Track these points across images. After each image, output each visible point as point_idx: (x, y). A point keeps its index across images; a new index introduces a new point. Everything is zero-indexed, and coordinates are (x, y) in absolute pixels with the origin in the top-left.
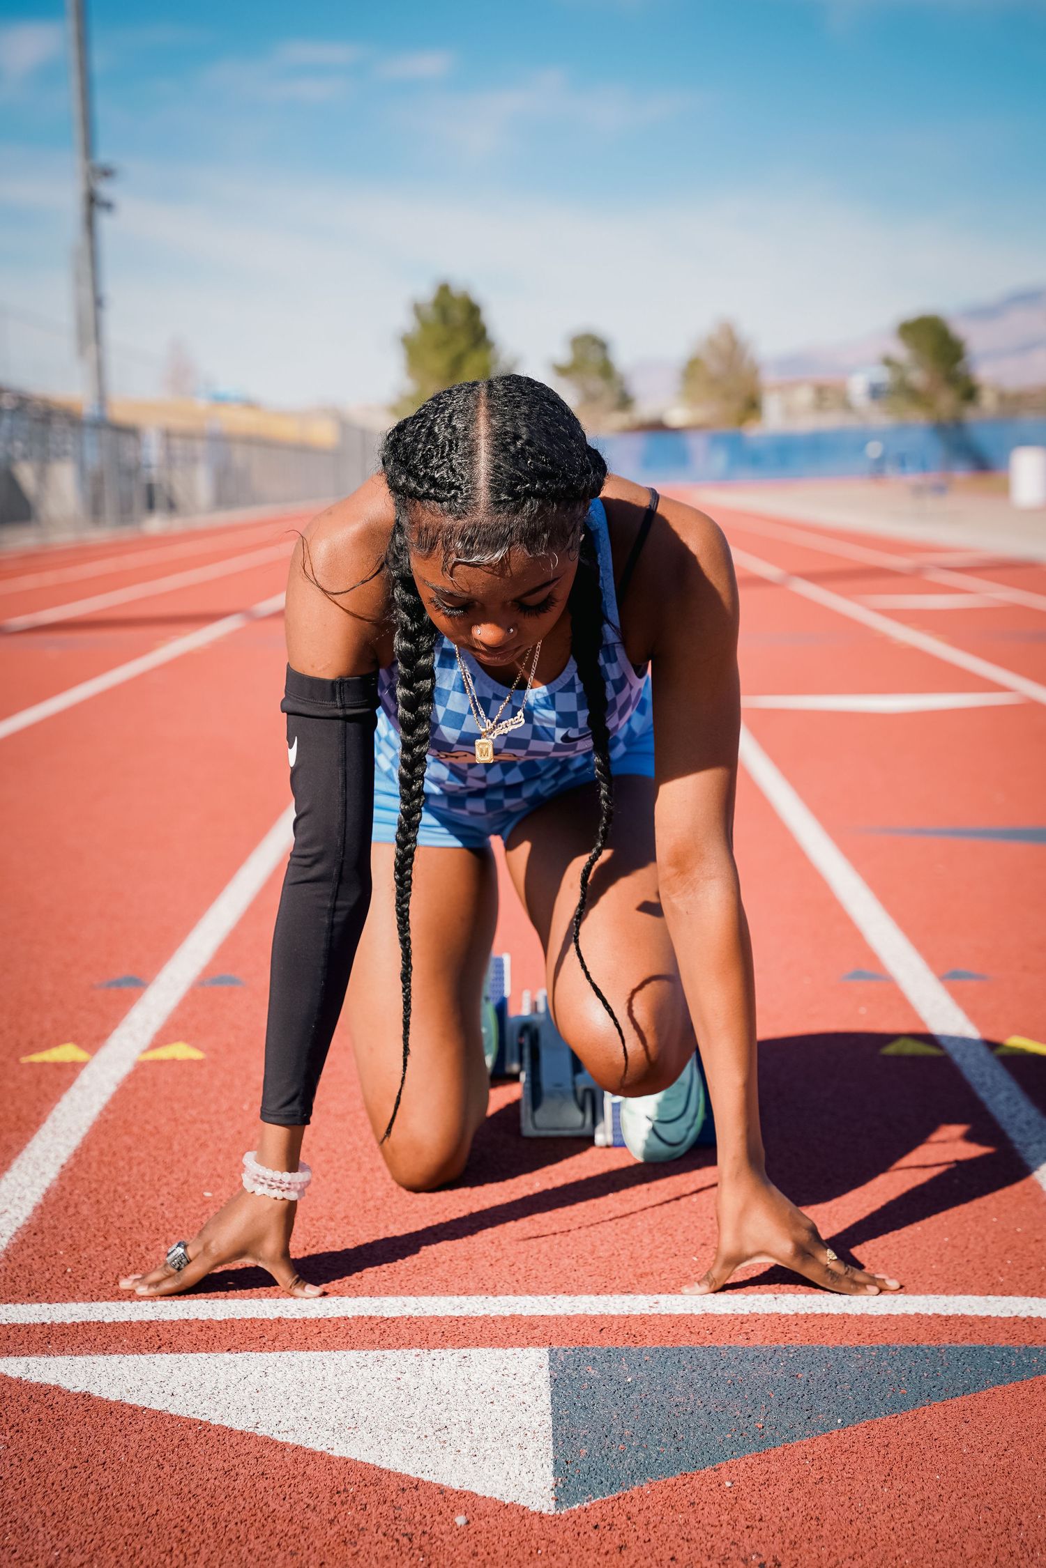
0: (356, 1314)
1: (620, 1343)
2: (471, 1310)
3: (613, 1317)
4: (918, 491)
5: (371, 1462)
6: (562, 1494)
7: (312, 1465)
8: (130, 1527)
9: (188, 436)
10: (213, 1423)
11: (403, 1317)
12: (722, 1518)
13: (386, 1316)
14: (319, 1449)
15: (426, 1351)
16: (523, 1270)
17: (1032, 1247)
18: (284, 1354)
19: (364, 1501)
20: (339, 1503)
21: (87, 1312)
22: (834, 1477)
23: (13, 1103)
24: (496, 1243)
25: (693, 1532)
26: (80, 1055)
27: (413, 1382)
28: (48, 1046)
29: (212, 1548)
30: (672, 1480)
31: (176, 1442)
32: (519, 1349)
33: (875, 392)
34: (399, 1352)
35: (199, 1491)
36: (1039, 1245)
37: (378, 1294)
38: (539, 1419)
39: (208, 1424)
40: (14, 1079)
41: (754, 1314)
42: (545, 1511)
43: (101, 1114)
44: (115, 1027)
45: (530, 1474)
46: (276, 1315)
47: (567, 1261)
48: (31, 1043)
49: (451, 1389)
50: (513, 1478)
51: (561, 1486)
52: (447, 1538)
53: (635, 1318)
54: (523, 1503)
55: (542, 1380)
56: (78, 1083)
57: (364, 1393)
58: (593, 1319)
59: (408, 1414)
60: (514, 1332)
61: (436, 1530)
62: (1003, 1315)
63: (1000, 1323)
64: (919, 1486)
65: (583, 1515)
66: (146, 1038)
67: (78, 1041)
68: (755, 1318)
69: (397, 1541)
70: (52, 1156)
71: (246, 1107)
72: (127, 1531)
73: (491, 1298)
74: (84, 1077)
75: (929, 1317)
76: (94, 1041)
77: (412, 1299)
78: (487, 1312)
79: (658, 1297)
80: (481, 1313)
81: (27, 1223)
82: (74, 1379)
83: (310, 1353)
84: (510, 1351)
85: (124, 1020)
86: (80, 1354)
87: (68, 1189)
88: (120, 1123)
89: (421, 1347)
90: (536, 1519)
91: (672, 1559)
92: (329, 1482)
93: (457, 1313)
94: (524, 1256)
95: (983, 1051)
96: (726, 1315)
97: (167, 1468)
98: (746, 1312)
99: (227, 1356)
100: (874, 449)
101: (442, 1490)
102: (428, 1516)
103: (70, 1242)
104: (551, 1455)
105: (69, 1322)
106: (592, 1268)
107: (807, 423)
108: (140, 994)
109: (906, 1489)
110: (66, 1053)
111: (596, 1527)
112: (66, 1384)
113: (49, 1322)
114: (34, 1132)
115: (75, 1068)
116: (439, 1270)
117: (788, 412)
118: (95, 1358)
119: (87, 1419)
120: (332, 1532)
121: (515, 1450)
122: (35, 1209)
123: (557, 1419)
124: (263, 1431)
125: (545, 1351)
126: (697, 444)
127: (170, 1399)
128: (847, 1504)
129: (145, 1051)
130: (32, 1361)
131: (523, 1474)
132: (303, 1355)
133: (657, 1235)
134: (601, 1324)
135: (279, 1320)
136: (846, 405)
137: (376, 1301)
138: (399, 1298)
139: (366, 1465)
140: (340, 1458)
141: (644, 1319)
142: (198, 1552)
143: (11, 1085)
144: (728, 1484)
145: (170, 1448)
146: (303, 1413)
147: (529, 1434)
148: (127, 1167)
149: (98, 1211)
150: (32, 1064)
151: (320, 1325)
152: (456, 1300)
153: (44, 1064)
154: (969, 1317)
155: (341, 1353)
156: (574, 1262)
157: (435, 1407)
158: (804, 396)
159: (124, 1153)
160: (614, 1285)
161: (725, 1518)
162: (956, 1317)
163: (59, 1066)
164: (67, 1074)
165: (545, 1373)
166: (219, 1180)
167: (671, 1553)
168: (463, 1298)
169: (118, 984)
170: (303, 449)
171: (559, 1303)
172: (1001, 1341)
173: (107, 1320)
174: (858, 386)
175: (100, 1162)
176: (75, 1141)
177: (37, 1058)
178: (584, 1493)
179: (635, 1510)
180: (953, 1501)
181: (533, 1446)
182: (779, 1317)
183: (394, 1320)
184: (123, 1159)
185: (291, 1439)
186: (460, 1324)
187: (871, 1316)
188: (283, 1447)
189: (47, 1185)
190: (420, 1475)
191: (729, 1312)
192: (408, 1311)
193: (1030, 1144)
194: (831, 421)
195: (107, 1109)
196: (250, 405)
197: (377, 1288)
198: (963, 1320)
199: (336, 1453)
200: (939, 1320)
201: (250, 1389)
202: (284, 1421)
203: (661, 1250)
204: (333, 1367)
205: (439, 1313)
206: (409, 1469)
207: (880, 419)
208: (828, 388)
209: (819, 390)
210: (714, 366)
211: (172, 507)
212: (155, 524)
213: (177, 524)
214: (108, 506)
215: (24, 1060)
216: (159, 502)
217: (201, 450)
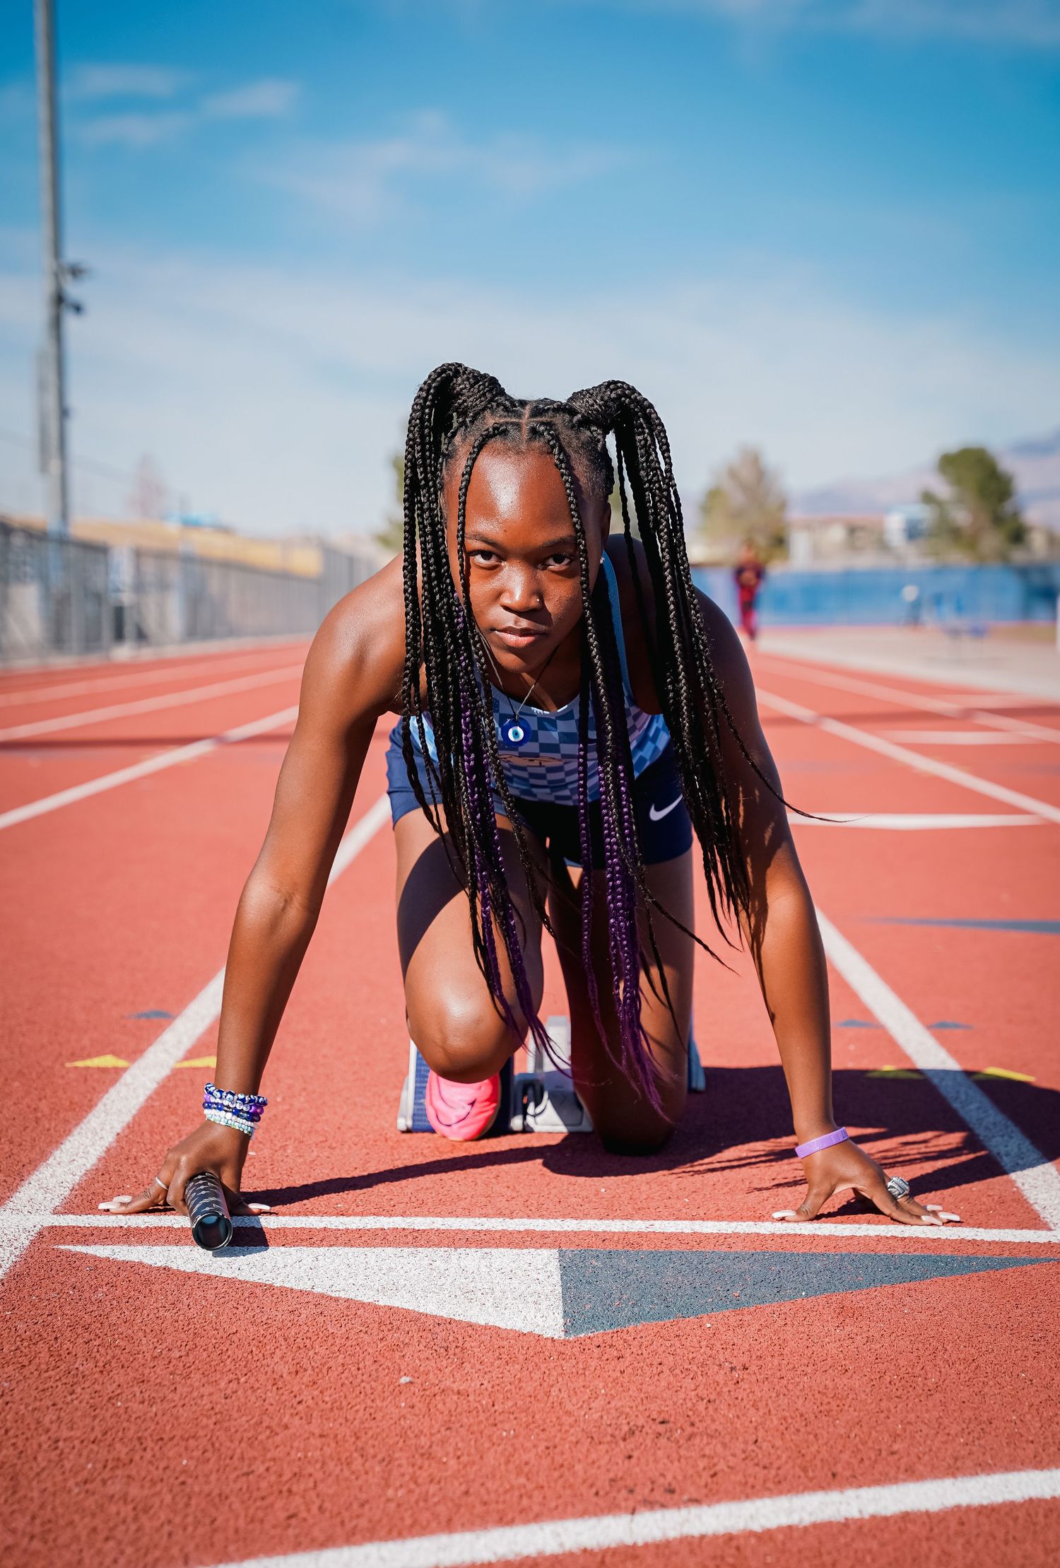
0: (391, 1226)
1: (620, 1248)
2: (491, 1226)
3: (614, 1233)
4: (955, 633)
5: (411, 1308)
6: (572, 1323)
7: (362, 1310)
8: (216, 1339)
9: (162, 556)
10: (276, 1285)
11: (432, 1229)
12: (702, 1344)
13: (417, 1228)
14: (366, 1301)
15: (453, 1249)
16: (536, 1205)
17: (984, 1199)
18: (331, 1249)
19: (407, 1329)
20: (386, 1330)
21: (157, 1221)
22: (796, 1324)
23: (65, 1093)
24: (512, 1187)
25: (678, 1350)
26: (121, 1063)
27: (443, 1266)
28: (89, 1056)
29: (285, 1351)
30: (662, 1323)
31: (246, 1295)
32: (533, 1250)
33: (913, 532)
34: (430, 1249)
35: (269, 1321)
36: (990, 1198)
37: (410, 1215)
38: (551, 1288)
39: (271, 1286)
40: (63, 1077)
41: (735, 1234)
42: (556, 1337)
43: (147, 1101)
44: (150, 1044)
45: (544, 1318)
46: (322, 1226)
47: (573, 1200)
48: (73, 1054)
49: (476, 1271)
50: (529, 1320)
51: (570, 1324)
52: (476, 1350)
53: (634, 1234)
54: (537, 1331)
55: (554, 1267)
56: (122, 1081)
57: (402, 1272)
58: (597, 1234)
59: (439, 1283)
60: (529, 1239)
61: (467, 1345)
62: (951, 1238)
63: (947, 1243)
64: (865, 1329)
65: (588, 1341)
66: (180, 1053)
67: (116, 1054)
68: (737, 1235)
69: (436, 1351)
70: (108, 1127)
71: (279, 1099)
72: (214, 1341)
73: (507, 1220)
74: (127, 1077)
75: (887, 1238)
76: (134, 1054)
77: (439, 1219)
78: (505, 1228)
79: (652, 1222)
80: (500, 1228)
81: (94, 1168)
82: (155, 1259)
83: (353, 1249)
84: (525, 1251)
85: (160, 1039)
86: (157, 1245)
87: (126, 1149)
88: (166, 1108)
89: (448, 1247)
90: (550, 1342)
91: (660, 1364)
92: (377, 1319)
93: (479, 1228)
94: (536, 1196)
95: (960, 1078)
96: (712, 1234)
97: (241, 1309)
98: (730, 1232)
99: (283, 1249)
100: (910, 593)
101: (470, 1325)
102: (460, 1338)
103: (135, 1180)
104: (561, 1308)
105: (143, 1227)
106: (596, 1204)
107: (835, 564)
108: (170, 1024)
109: (855, 1331)
110: (107, 1061)
111: (599, 1346)
112: (146, 1261)
113: (126, 1226)
114: (87, 1112)
115: (117, 1073)
116: (462, 1203)
117: (816, 552)
118: (170, 1248)
119: (169, 1281)
120: (382, 1345)
121: (532, 1305)
122: (99, 1160)
123: (566, 1288)
124: (318, 1290)
125: (555, 1252)
127: (237, 1272)
128: (807, 1337)
129: (178, 1062)
130: (117, 1248)
131: (538, 1317)
132: (347, 1249)
133: (653, 1186)
134: (605, 1237)
135: (325, 1229)
136: (883, 545)
137: (409, 1220)
138: (428, 1219)
139: (407, 1311)
140: (385, 1306)
141: (639, 1234)
142: (274, 1353)
143: (60, 1081)
144: (709, 1325)
145: (243, 1298)
146: (351, 1281)
147: (542, 1297)
148: (177, 1136)
149: (156, 1162)
150: (76, 1068)
151: (360, 1232)
152: (477, 1220)
153: (87, 1068)
154: (923, 1239)
155: (380, 1249)
156: (580, 1200)
157: (463, 1280)
158: (837, 534)
159: (172, 1127)
160: (616, 1214)
161: (704, 1343)
162: (911, 1238)
163: (103, 1070)
164: (112, 1076)
165: (556, 1263)
166: (261, 1146)
167: (660, 1360)
168: (484, 1219)
169: (147, 1016)
170: (284, 577)
171: (568, 1224)
172: (948, 1252)
173: (176, 1226)
174: (895, 524)
175: (151, 1133)
176: (127, 1118)
177: (80, 1064)
178: (588, 1328)
179: (631, 1338)
180: (892, 1338)
181: (544, 1304)
182: (758, 1235)
183: (424, 1231)
184: (172, 1131)
185: (342, 1295)
186: (482, 1235)
187: (837, 1236)
188: (337, 1300)
189: (107, 1145)
190: (452, 1316)
191: (715, 1232)
192: (435, 1226)
193: (994, 1137)
194: (866, 561)
195: (150, 1098)
196: (225, 530)
197: (408, 1212)
198: (917, 1240)
199: (381, 1303)
200: (896, 1240)
201: (305, 1267)
202: (336, 1285)
203: (657, 1194)
204: (374, 1257)
205: (463, 1228)
206: (444, 1313)
207: (914, 558)
208: (862, 528)
209: (852, 530)
210: (737, 498)
211: (142, 636)
212: (124, 652)
213: (147, 654)
214: (74, 631)
215: (68, 1065)
216: (129, 629)
217: (174, 574)
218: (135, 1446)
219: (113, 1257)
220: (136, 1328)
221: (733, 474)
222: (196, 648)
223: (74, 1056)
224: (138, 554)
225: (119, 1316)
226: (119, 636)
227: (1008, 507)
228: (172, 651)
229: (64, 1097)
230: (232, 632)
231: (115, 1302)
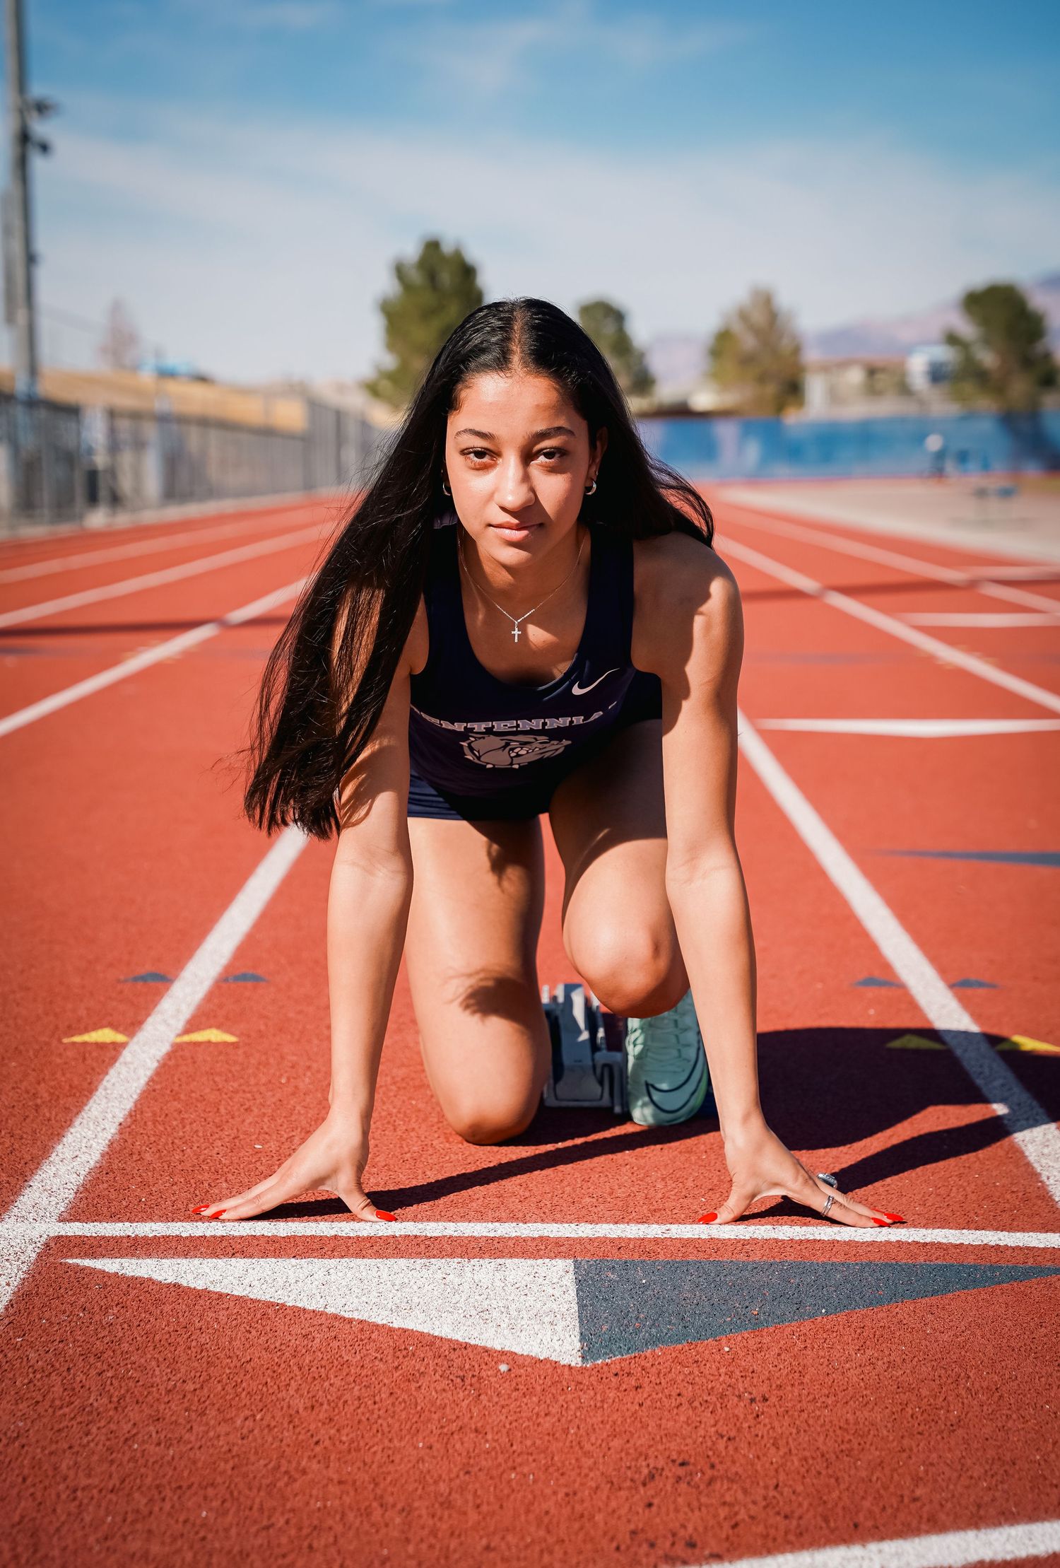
0: (403, 1233)
1: (636, 1256)
2: (504, 1232)
3: (630, 1239)
4: (981, 493)
5: (426, 1331)
6: (589, 1346)
7: (376, 1333)
8: (229, 1368)
9: (136, 416)
10: (288, 1304)
11: (445, 1236)
12: (721, 1371)
13: (429, 1235)
14: (380, 1322)
15: (466, 1260)
16: (549, 1206)
17: (1008, 1196)
18: (343, 1260)
19: (422, 1356)
20: (401, 1357)
21: (165, 1229)
22: (816, 1346)
23: (64, 1074)
24: (524, 1185)
25: (697, 1378)
26: (120, 1038)
27: (457, 1281)
28: (86, 1030)
29: (300, 1382)
30: (680, 1346)
31: (259, 1316)
32: (548, 1260)
33: (937, 374)
34: (443, 1260)
35: (283, 1347)
36: (1014, 1195)
37: (421, 1220)
38: (566, 1306)
39: (283, 1305)
40: (60, 1055)
41: (754, 1239)
42: (573, 1364)
43: (148, 1084)
44: (148, 1015)
45: (561, 1341)
46: (333, 1233)
47: (588, 1200)
48: (69, 1027)
49: (490, 1286)
50: (546, 1344)
51: (587, 1349)
52: (493, 1380)
53: (650, 1240)
54: (554, 1358)
55: (569, 1281)
56: (121, 1059)
57: (415, 1287)
58: (612, 1241)
59: (454, 1301)
60: (543, 1248)
61: (483, 1374)
62: (974, 1243)
63: (970, 1249)
64: (887, 1353)
65: (606, 1369)
66: (180, 1025)
67: (115, 1027)
68: (754, 1241)
69: (452, 1380)
70: (109, 1116)
71: (283, 1081)
72: (228, 1371)
73: (521, 1224)
74: (126, 1055)
75: (909, 1243)
76: (132, 1026)
77: (451, 1224)
78: (518, 1234)
79: (669, 1226)
80: (514, 1235)
81: (98, 1165)
82: (164, 1274)
83: (365, 1260)
84: (540, 1261)
85: (156, 1009)
86: (165, 1257)
87: (130, 1141)
88: (168, 1092)
89: (461, 1257)
90: (566, 1370)
91: (679, 1395)
92: (391, 1344)
93: (492, 1234)
94: (550, 1195)
95: (984, 1047)
96: (729, 1239)
97: (254, 1332)
98: (747, 1238)
99: (293, 1260)
100: (934, 443)
101: (486, 1350)
102: (476, 1366)
103: (140, 1180)
104: (577, 1329)
105: (151, 1235)
106: (611, 1205)
107: (857, 410)
108: (167, 989)
109: (876, 1355)
110: (105, 1035)
111: (616, 1375)
112: (156, 1277)
113: (133, 1236)
114: (88, 1098)
115: (117, 1048)
116: (474, 1204)
117: (834, 396)
118: (179, 1261)
119: (180, 1301)
120: (398, 1374)
121: (548, 1326)
122: (102, 1156)
123: (582, 1307)
124: (330, 1310)
125: (570, 1262)
126: (726, 432)
127: (249, 1289)
128: (826, 1363)
129: (179, 1035)
130: (125, 1261)
131: (554, 1341)
132: (359, 1261)
133: (670, 1182)
134: (620, 1244)
135: (336, 1237)
136: (904, 389)
137: (420, 1225)
138: (440, 1224)
139: (422, 1334)
140: (399, 1328)
141: (656, 1241)
142: (289, 1385)
143: (58, 1061)
144: (727, 1349)
145: (255, 1320)
146: (364, 1299)
147: (558, 1316)
148: (180, 1126)
149: (160, 1157)
150: (74, 1044)
151: (372, 1241)
152: (490, 1225)
153: (85, 1044)
154: (945, 1244)
155: (393, 1260)
156: (594, 1200)
157: (477, 1297)
158: (855, 376)
159: (175, 1114)
160: (631, 1217)
161: (723, 1370)
162: (932, 1244)
163: (101, 1046)
164: (110, 1053)
165: (571, 1276)
166: (267, 1136)
167: (678, 1391)
168: (497, 1224)
169: (143, 979)
170: (267, 433)
171: (583, 1229)
172: (971, 1260)
173: (184, 1235)
174: (918, 365)
175: (155, 1121)
176: (129, 1105)
177: (78, 1039)
178: (606, 1353)
179: (649, 1365)
180: (914, 1363)
181: (561, 1324)
182: (776, 1241)
183: (436, 1238)
184: (176, 1119)
185: (356, 1316)
186: (495, 1242)
187: (857, 1242)
188: (350, 1321)
189: (110, 1138)
190: (467, 1340)
191: (732, 1237)
192: (448, 1233)
193: (1018, 1120)
194: (886, 407)
195: (151, 1080)
196: (202, 379)
197: (419, 1216)
198: (938, 1246)
199: (396, 1325)
200: (917, 1246)
201: (317, 1283)
202: (348, 1304)
203: (672, 1193)
204: (386, 1270)
205: (476, 1234)
206: (459, 1336)
207: (941, 406)
208: (883, 370)
209: (872, 372)
210: (749, 342)
211: (116, 500)
212: (98, 519)
213: (123, 520)
214: (46, 496)
215: (65, 1040)
216: (103, 493)
217: (151, 432)
218: (153, 1495)
219: (123, 1272)
220: (149, 1356)
221: (743, 316)
222: (174, 513)
223: (71, 1030)
224: (112, 414)
225: (131, 1342)
226: (93, 498)
227: (1039, 347)
228: (150, 517)
229: (63, 1079)
230: (212, 493)
231: (125, 1326)
